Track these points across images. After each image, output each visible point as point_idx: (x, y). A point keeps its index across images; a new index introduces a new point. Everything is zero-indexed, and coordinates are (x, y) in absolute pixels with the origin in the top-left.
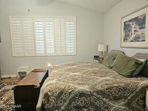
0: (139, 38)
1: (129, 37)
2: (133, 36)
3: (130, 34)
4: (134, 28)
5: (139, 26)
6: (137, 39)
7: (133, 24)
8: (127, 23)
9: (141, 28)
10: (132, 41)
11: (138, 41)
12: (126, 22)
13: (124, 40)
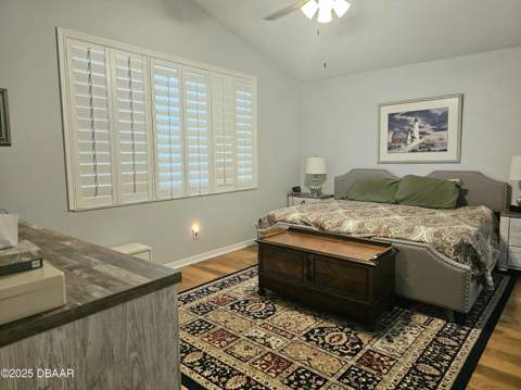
0: (433, 145)
1: (405, 142)
2: (418, 141)
3: (409, 138)
4: (420, 127)
5: (432, 125)
6: (427, 147)
7: (416, 120)
8: (398, 117)
9: (435, 130)
10: (413, 151)
11: (429, 150)
12: (393, 114)
13: (389, 149)
